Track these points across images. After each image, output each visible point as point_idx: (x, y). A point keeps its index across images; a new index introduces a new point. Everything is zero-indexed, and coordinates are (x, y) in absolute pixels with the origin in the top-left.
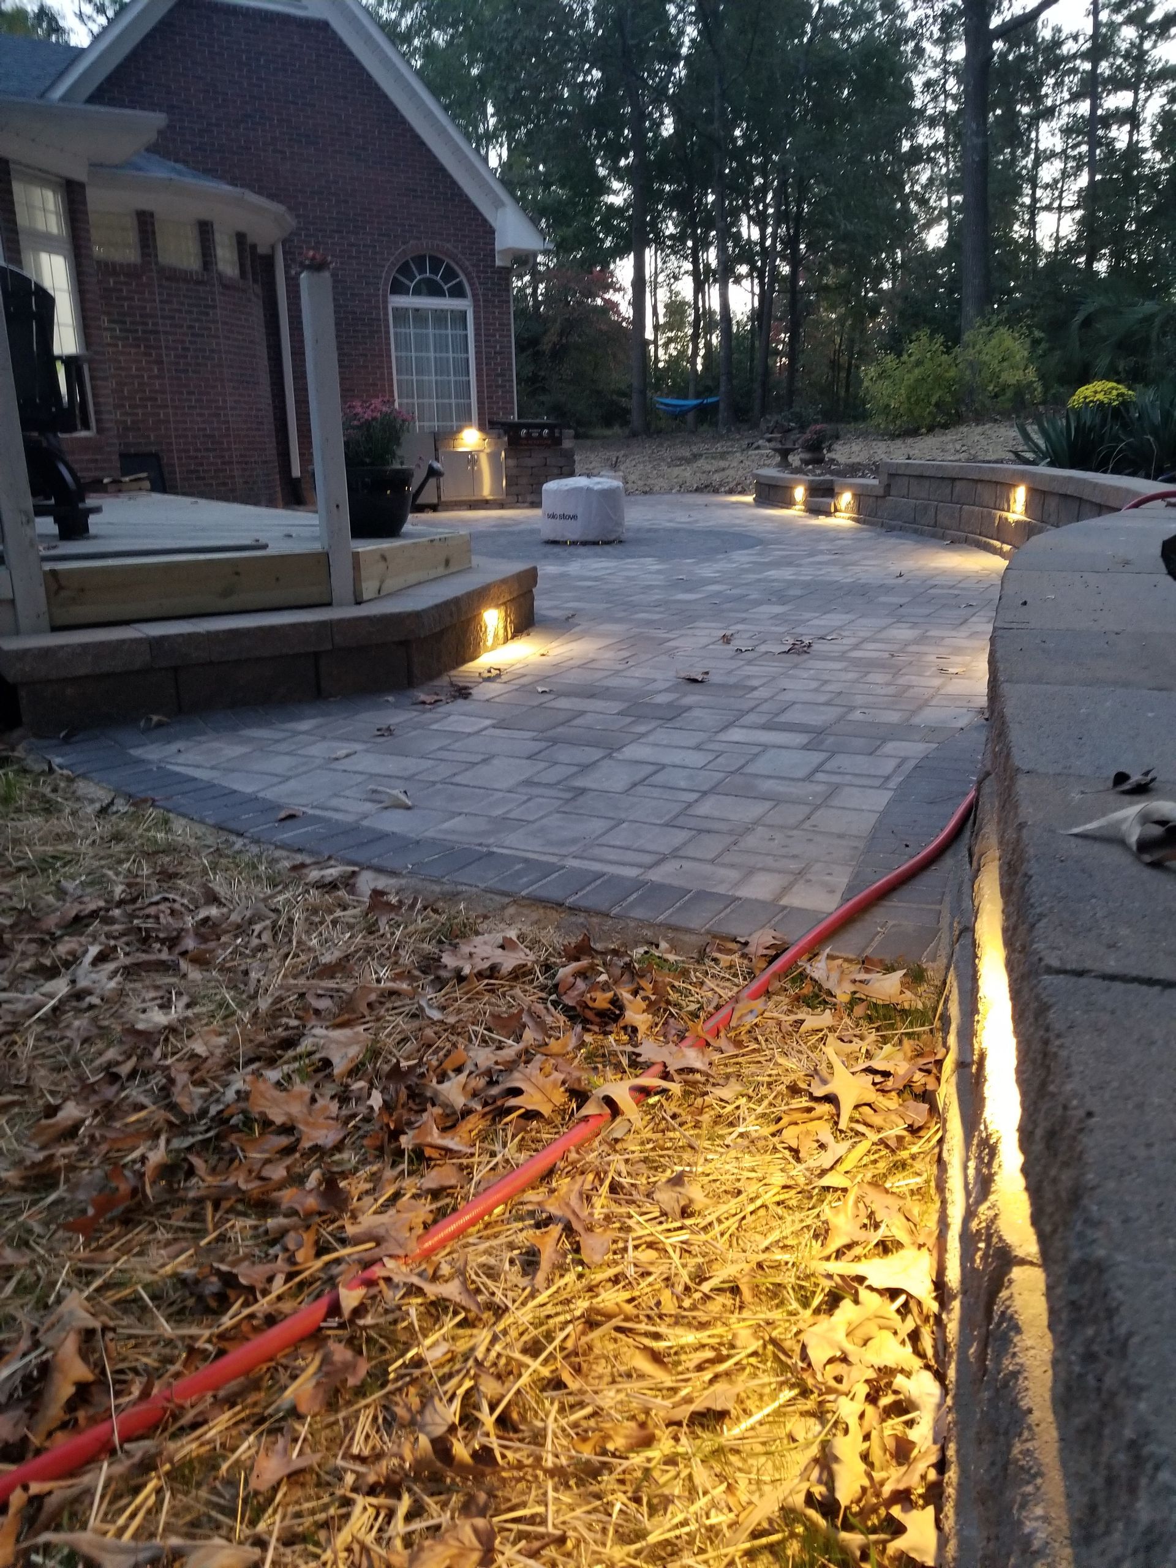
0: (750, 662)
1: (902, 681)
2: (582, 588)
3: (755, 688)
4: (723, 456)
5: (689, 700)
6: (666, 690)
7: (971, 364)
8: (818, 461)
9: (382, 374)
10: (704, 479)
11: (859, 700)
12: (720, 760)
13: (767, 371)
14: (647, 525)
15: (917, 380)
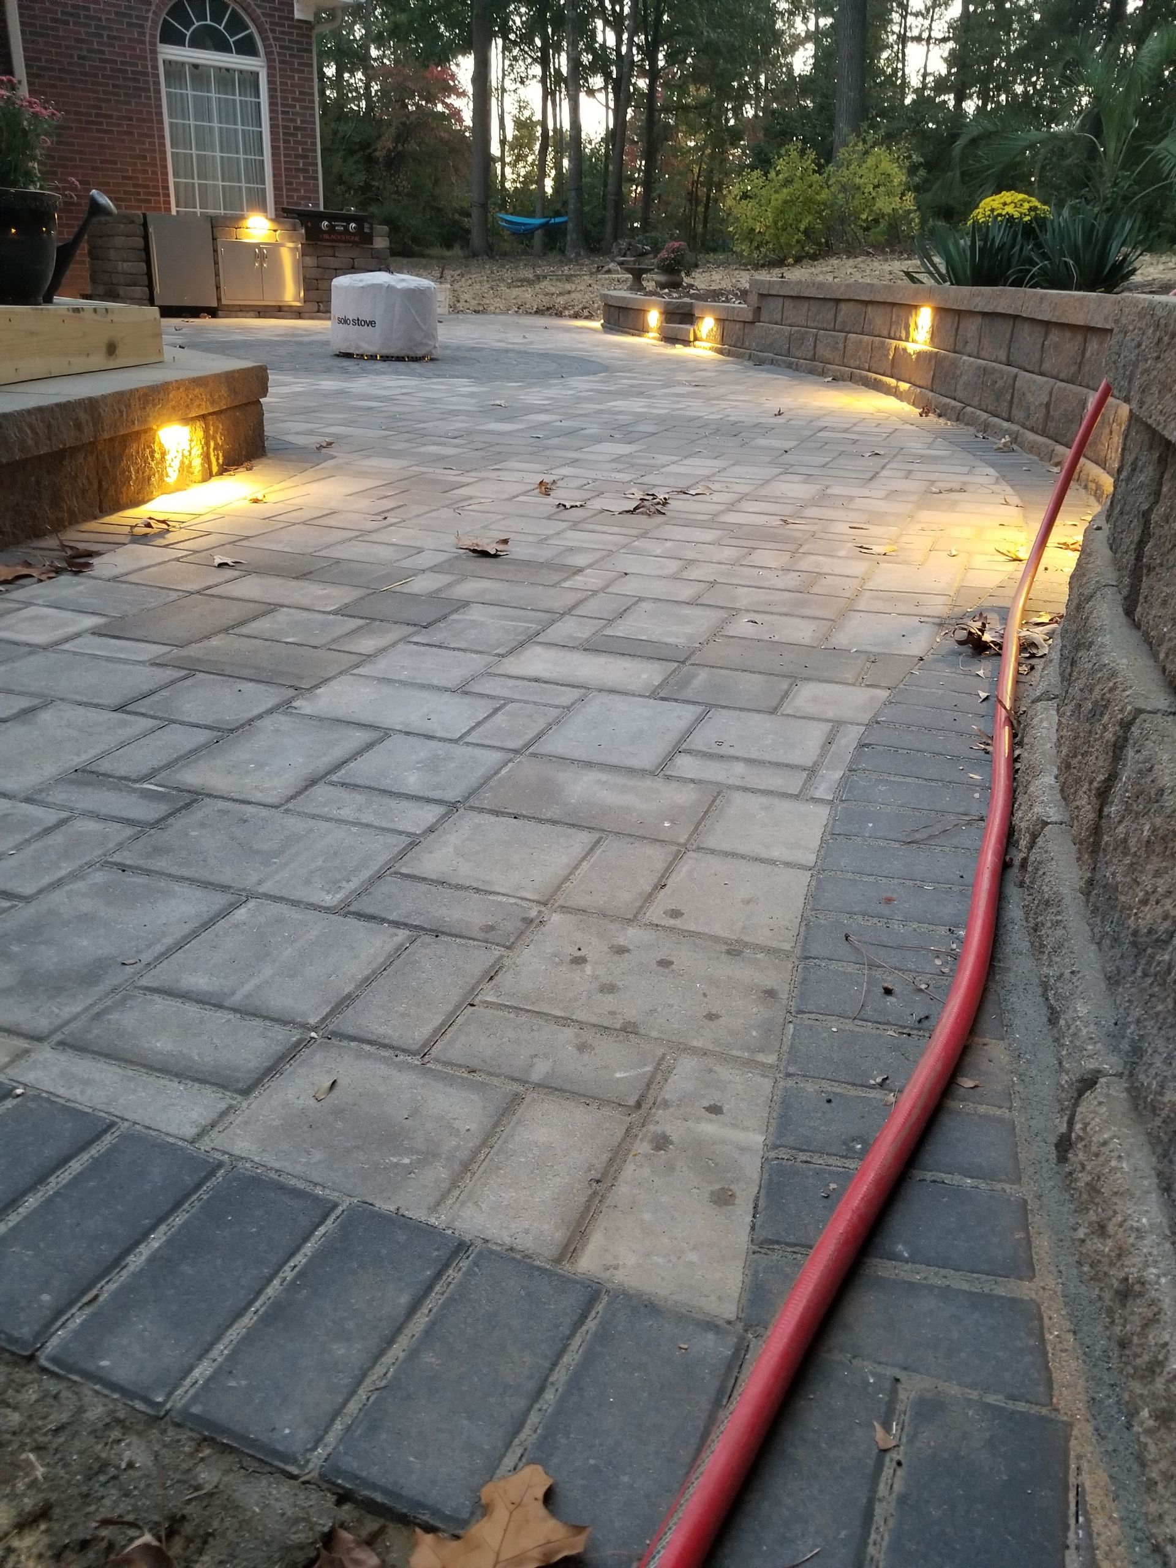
0: (575, 526)
1: (806, 563)
2: (360, 408)
3: (579, 570)
4: (569, 279)
5: (467, 589)
6: (434, 569)
7: (844, 188)
8: (675, 285)
9: (153, 144)
10: (546, 301)
11: (744, 597)
12: (499, 717)
13: (620, 197)
14: (471, 343)
15: (785, 202)
